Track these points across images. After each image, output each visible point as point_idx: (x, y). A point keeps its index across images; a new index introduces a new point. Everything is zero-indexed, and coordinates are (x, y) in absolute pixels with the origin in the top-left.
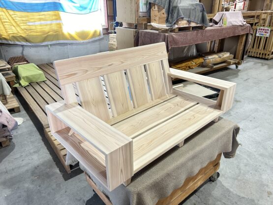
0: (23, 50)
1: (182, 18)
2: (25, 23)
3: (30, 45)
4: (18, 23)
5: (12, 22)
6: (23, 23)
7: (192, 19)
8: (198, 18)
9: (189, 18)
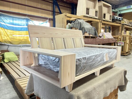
0: (8, 47)
1: (86, 32)
2: (12, 35)
3: (12, 45)
4: (8, 35)
5: (6, 34)
6: (11, 35)
7: (91, 33)
8: (93, 33)
9: (89, 32)
